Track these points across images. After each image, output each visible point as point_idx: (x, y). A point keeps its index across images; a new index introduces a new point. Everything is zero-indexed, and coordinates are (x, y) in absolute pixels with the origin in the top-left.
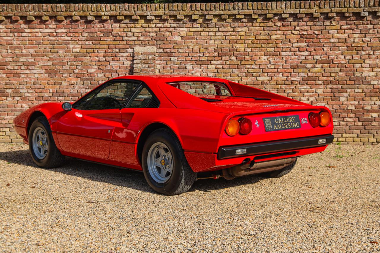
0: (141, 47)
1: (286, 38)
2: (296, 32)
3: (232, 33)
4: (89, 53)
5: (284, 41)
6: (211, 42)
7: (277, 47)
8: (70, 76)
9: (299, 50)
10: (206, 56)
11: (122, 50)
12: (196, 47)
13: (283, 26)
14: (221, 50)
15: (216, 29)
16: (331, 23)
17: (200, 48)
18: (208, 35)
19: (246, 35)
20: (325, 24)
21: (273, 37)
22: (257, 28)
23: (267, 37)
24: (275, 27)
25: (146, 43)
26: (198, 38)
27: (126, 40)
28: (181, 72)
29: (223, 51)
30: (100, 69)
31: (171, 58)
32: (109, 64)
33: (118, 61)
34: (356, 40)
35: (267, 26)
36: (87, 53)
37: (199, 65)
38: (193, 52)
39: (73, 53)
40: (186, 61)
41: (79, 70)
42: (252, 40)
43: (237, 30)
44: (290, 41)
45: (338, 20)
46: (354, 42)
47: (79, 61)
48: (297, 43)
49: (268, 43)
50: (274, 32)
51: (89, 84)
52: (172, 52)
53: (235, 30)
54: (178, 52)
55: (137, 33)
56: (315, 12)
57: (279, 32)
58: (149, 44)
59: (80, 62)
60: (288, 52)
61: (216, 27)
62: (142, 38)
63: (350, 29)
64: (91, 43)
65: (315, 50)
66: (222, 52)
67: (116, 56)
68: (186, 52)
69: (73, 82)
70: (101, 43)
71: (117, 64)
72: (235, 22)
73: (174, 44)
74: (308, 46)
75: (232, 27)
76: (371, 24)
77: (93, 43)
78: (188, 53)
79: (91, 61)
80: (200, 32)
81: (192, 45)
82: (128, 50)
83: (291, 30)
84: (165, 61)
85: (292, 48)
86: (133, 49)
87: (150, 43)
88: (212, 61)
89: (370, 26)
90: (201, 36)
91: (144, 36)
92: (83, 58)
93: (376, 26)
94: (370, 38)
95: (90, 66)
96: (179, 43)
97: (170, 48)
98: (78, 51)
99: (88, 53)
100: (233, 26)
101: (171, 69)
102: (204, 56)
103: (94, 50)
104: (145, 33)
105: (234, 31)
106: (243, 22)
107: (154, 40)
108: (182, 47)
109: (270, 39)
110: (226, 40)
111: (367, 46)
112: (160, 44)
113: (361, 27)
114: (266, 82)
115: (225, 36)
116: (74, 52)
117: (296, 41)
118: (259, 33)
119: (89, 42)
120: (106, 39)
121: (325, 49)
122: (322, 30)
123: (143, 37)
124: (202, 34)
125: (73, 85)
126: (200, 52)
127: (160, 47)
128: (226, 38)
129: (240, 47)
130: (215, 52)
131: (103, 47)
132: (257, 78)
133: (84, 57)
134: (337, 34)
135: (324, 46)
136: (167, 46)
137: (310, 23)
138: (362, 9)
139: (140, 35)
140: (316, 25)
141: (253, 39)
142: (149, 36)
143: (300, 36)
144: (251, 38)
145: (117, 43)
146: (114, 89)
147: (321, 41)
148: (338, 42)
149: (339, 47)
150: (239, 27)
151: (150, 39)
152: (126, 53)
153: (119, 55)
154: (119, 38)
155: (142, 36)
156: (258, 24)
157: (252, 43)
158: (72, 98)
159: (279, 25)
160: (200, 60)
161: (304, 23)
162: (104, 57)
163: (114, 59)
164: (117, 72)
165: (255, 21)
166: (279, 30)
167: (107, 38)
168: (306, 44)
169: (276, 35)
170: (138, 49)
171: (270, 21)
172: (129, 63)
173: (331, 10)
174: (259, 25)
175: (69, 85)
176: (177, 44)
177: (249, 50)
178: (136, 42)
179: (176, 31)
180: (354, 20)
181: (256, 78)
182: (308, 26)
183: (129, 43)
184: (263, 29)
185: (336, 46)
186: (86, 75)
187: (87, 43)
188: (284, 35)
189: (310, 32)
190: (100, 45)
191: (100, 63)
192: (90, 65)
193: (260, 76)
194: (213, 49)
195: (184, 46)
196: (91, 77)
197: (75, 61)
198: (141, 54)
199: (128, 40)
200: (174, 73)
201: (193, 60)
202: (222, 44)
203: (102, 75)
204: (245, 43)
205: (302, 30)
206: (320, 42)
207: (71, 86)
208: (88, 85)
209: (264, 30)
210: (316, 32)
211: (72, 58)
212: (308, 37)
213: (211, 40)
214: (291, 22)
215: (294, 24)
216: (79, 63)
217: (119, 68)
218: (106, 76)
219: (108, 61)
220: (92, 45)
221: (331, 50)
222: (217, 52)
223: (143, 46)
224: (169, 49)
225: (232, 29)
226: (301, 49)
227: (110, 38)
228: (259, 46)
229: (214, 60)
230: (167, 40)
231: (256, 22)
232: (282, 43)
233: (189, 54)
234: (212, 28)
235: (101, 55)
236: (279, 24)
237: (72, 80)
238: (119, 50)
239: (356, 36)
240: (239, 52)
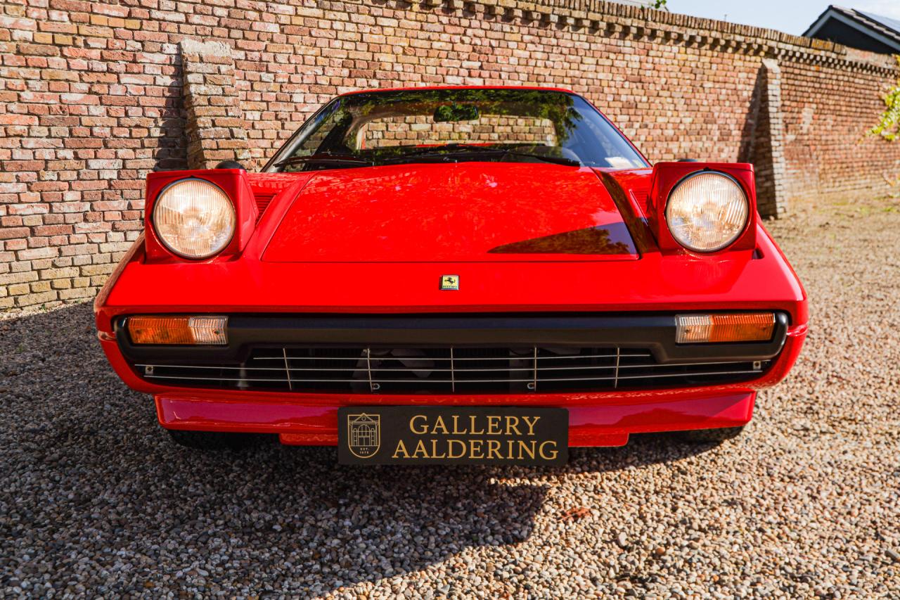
0: (196, 42)
1: (453, 50)
2: (467, 40)
3: (373, 28)
4: (60, 46)
5: (452, 55)
6: (338, 44)
7: (441, 66)
8: (7, 111)
9: (470, 76)
10: (329, 74)
11: (149, 46)
12: (311, 52)
13: (450, 24)
14: (355, 65)
15: (345, 16)
16: (512, 29)
17: (316, 56)
18: (332, 28)
19: (395, 35)
20: (504, 30)
21: (436, 45)
22: (414, 23)
23: (426, 44)
24: (438, 24)
25: (207, 33)
26: (313, 33)
27: (158, 20)
28: (283, 109)
29: (357, 66)
30: (96, 93)
31: (262, 74)
32: (119, 82)
33: (139, 73)
34: (539, 63)
35: (427, 22)
36: (54, 44)
37: (316, 95)
38: (304, 64)
39: (13, 40)
40: (290, 82)
41: (37, 94)
42: (403, 47)
43: (381, 24)
44: (459, 55)
45: (520, 24)
46: (536, 66)
47: (34, 67)
48: (468, 60)
49: (427, 57)
50: (436, 36)
51: (67, 135)
52: (264, 59)
53: (378, 23)
54: (275, 61)
55: (184, 5)
56: (497, 5)
57: (445, 37)
58: (212, 35)
59: (38, 71)
60: (455, 77)
61: (345, 11)
62: (196, 19)
63: (533, 43)
64: (65, 18)
65: (490, 77)
66: (355, 67)
67: (135, 62)
68: (290, 63)
69: (18, 128)
70: (95, 19)
71: (137, 81)
72: (377, 5)
73: (267, 42)
74: (481, 68)
75: (373, 16)
76: (555, 37)
77: (72, 17)
78: (293, 66)
79: (69, 68)
80: (318, 18)
81: (303, 47)
82: (165, 46)
83: (459, 34)
84: (249, 80)
85: (461, 70)
86: (179, 44)
87: (216, 33)
88: (339, 88)
89: (554, 41)
90: (319, 28)
91: (201, 14)
92: (45, 58)
93: (562, 42)
94: (554, 62)
95: (66, 84)
96: (278, 41)
97: (259, 51)
98: (29, 36)
99: (58, 45)
100: (375, 14)
101: (262, 101)
102: (324, 74)
103: (74, 39)
104: (203, 7)
105: (376, 25)
106: (391, 8)
107: (226, 26)
108: (284, 51)
109: (431, 48)
110: (362, 41)
111: (550, 75)
112: (236, 39)
113: (544, 40)
114: (423, 133)
115: (362, 34)
116: (15, 38)
117: (466, 56)
118: (414, 34)
119: (61, 15)
120: (106, 12)
121: (503, 76)
122: (500, 39)
123: (197, 16)
124: (322, 24)
125: (19, 139)
126: (316, 65)
127: (240, 46)
128: (364, 40)
129: (387, 59)
130: (343, 67)
131: (101, 31)
132: (412, 125)
133: (48, 55)
134: (518, 48)
135: (501, 71)
136: (252, 45)
137: (486, 25)
138: (551, 8)
139: (192, 11)
140: (492, 30)
141: (406, 45)
142: (213, 15)
143: (471, 47)
144: (402, 44)
145: (134, 24)
146: (134, 149)
147: (499, 61)
148: (519, 64)
149: (518, 73)
150: (383, 17)
151: (216, 24)
152: (160, 55)
153: (142, 56)
154: (143, 13)
155: (195, 12)
156: (412, 16)
157: (404, 53)
158: (20, 174)
159: (444, 22)
160: (316, 83)
161: (478, 23)
162: (102, 59)
163: (132, 68)
164: (141, 103)
165: (409, 8)
166: (445, 32)
167: (110, 9)
168: (480, 64)
169: (439, 40)
170: (191, 46)
171: (432, 11)
172: (168, 81)
173: (517, 4)
174: (414, 18)
175: (8, 136)
176: (272, 41)
177: (398, 68)
178: (184, 27)
179: (270, 10)
180: (538, 28)
181: (410, 126)
182: (482, 29)
183: (168, 29)
184: (422, 26)
185: (516, 72)
186: (56, 107)
187: (55, 15)
188: (451, 42)
189: (486, 42)
190: (90, 24)
191: (93, 78)
192: (67, 80)
193: (415, 123)
194: (341, 61)
195: (287, 49)
196: (71, 114)
197: (19, 67)
198: (201, 60)
199: (164, 20)
200: (268, 110)
201: (305, 81)
202: (356, 50)
203: (102, 110)
204: (393, 53)
205: (475, 36)
206: (497, 62)
207: (14, 139)
208: (62, 138)
209: (422, 29)
210: (494, 43)
211: (11, 58)
212: (483, 50)
213: (336, 39)
214: (460, 18)
215: (465, 22)
216: (33, 73)
217: (143, 93)
218: (113, 113)
219: (115, 73)
220: (69, 23)
221: (509, 79)
222: (348, 67)
223: (199, 40)
224: (257, 54)
225: (372, 20)
226: (473, 73)
227: (118, 10)
228: (415, 60)
229: (343, 85)
230: (251, 29)
231: (411, 10)
232: (447, 58)
233: (296, 68)
234: (339, 14)
235: (95, 54)
236: (445, 19)
237: (16, 122)
238: (143, 46)
239: (539, 55)
240: (384, 70)
